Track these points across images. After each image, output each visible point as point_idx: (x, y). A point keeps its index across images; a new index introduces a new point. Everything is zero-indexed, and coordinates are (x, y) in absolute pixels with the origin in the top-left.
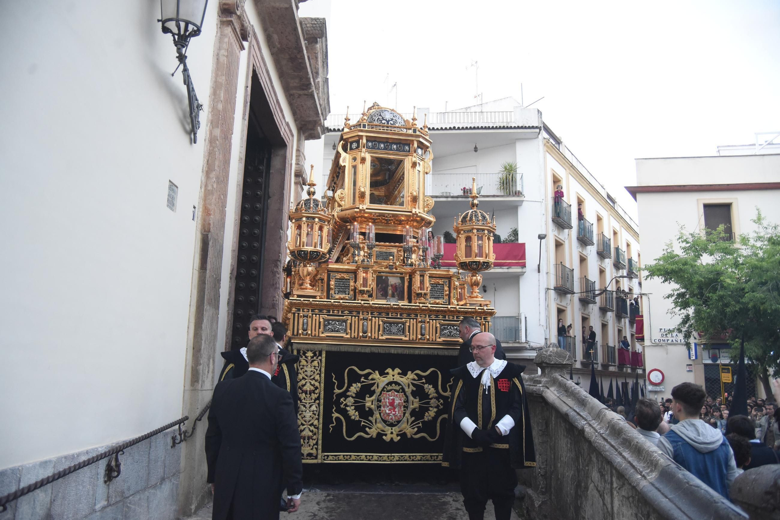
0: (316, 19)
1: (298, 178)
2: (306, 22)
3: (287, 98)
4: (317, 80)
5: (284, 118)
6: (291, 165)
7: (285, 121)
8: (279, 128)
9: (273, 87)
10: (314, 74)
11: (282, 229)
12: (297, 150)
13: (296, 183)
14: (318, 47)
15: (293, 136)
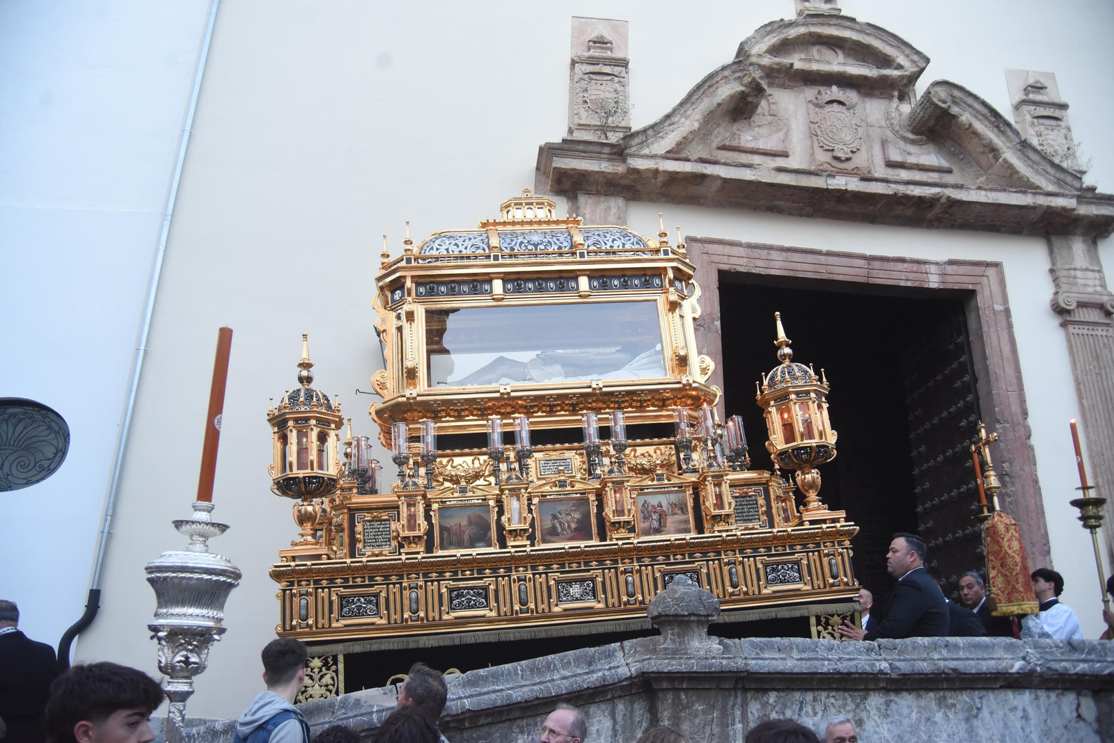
1: (1066, 315)
3: (938, 228)
4: (1001, 160)
5: (925, 263)
6: (1007, 312)
7: (937, 264)
8: (909, 284)
9: (829, 254)
10: (991, 155)
11: (998, 422)
12: (1052, 271)
13: (1064, 325)
14: (965, 117)
15: (997, 265)
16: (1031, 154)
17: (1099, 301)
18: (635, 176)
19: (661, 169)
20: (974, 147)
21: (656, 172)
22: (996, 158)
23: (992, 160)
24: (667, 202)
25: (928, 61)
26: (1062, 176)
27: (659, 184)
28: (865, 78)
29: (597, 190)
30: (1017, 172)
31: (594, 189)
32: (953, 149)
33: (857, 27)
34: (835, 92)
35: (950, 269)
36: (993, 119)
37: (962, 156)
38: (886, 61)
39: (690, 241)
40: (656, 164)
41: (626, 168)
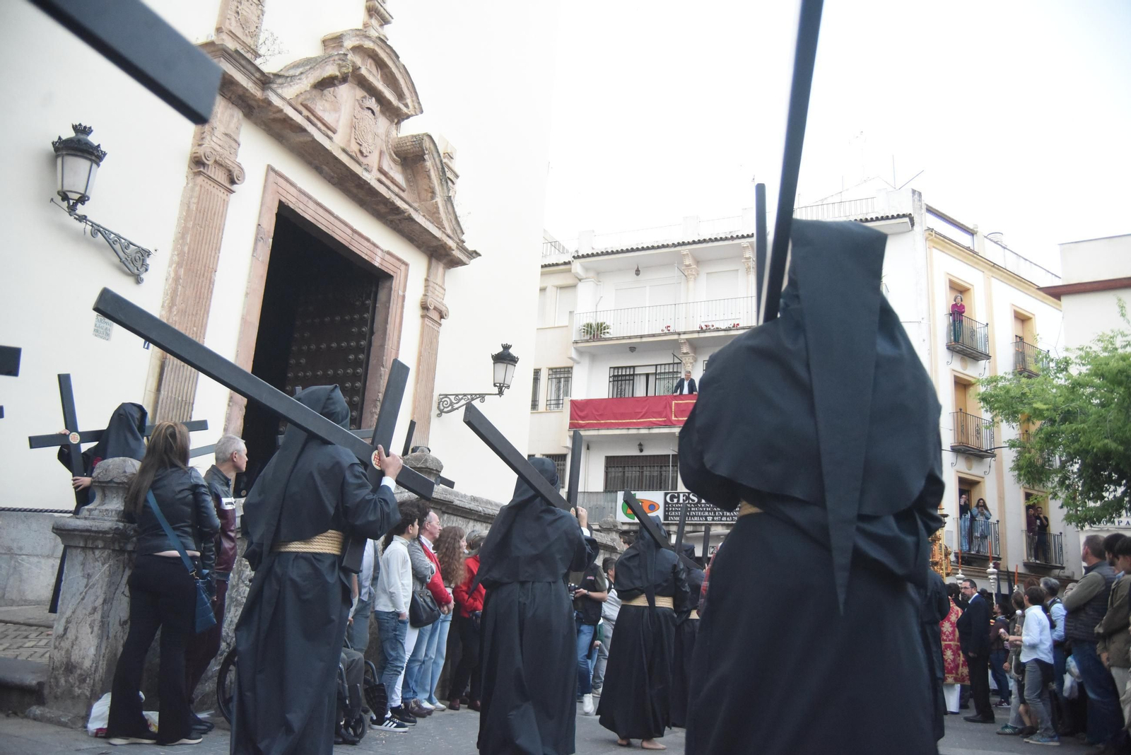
0: (415, 136)
1: (426, 311)
2: (407, 141)
3: (388, 226)
4: (434, 201)
5: (378, 247)
6: (404, 297)
7: (382, 250)
8: (366, 258)
9: (337, 218)
10: (430, 195)
11: (383, 366)
12: (427, 280)
13: (423, 317)
14: (429, 164)
15: (406, 265)
16: (449, 206)
17: (441, 309)
18: (265, 105)
19: (285, 111)
20: (423, 183)
21: (281, 111)
22: (432, 198)
23: (429, 198)
24: (264, 130)
25: (422, 112)
26: (457, 228)
27: (271, 117)
28: (390, 103)
29: (230, 97)
30: (439, 213)
31: (229, 95)
32: (409, 177)
33: (397, 63)
34: (372, 103)
35: (387, 257)
36: (441, 174)
37: (412, 184)
38: (401, 96)
39: (270, 169)
40: (283, 105)
41: (264, 97)
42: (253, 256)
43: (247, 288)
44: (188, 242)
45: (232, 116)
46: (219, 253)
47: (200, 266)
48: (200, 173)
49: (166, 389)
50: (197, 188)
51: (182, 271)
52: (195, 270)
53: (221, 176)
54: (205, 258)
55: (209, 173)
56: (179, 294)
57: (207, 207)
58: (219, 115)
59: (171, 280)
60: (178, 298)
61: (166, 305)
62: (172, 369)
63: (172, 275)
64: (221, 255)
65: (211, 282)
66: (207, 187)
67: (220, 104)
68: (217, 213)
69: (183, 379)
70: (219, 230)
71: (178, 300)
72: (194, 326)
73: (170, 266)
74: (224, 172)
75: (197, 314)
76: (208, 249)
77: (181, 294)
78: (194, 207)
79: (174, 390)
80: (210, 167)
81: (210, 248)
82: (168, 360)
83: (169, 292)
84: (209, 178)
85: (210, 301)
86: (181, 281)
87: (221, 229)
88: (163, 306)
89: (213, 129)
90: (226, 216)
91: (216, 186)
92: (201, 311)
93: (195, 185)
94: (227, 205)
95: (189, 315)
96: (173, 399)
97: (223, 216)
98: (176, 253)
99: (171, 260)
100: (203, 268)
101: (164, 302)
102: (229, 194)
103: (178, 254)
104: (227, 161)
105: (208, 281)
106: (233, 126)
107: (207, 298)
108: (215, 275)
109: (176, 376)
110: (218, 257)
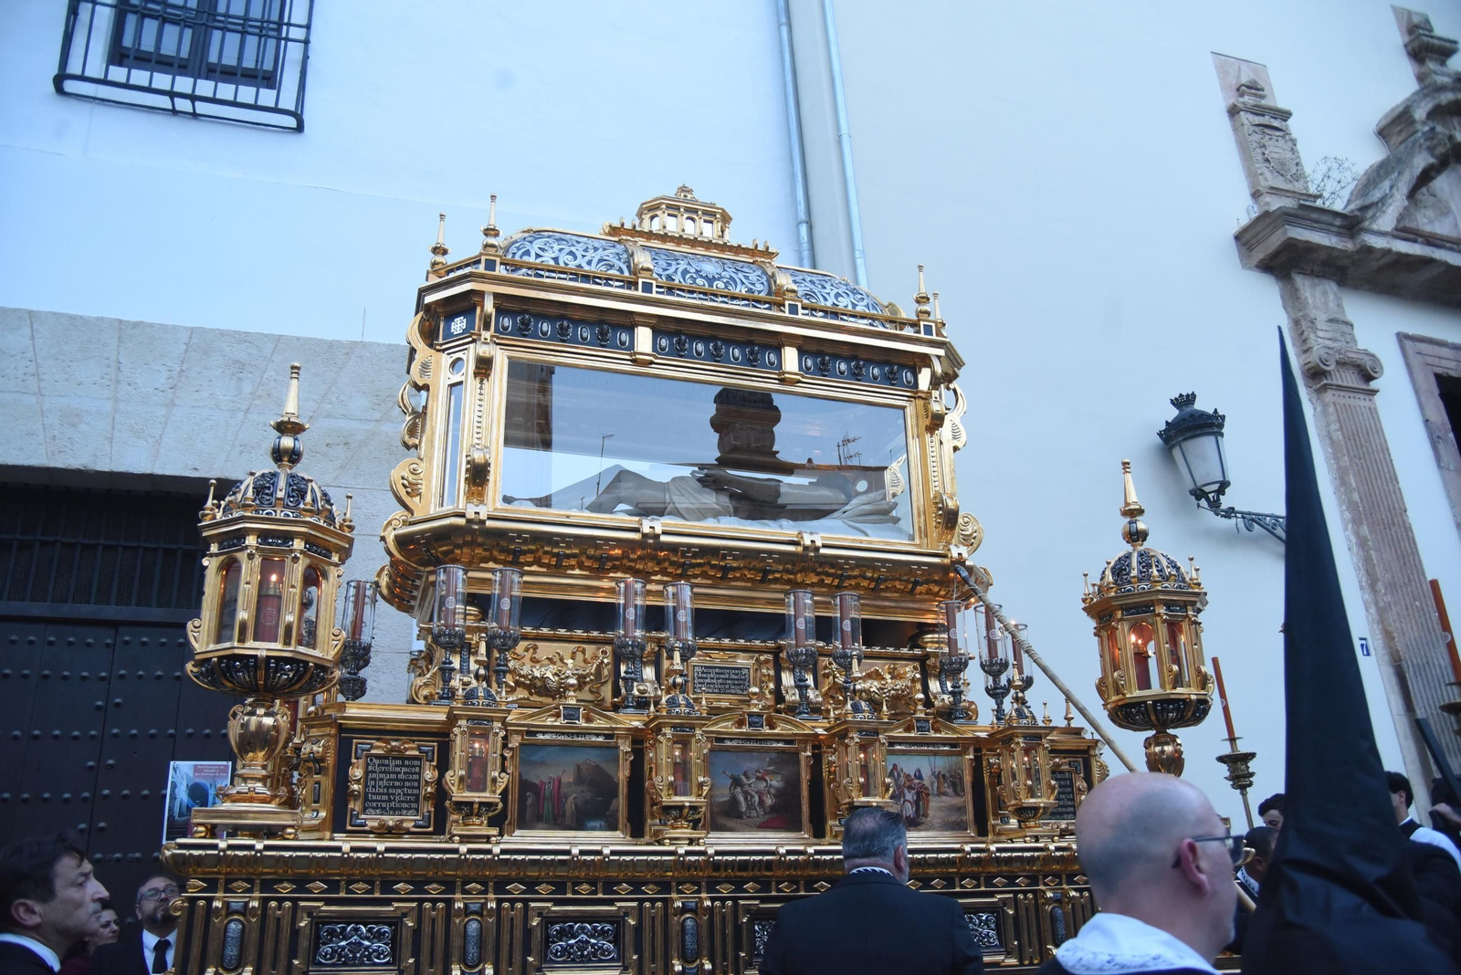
18: (1362, 256)
19: (1394, 249)
21: (1387, 251)
27: (1377, 268)
29: (1312, 271)
31: (1309, 269)
39: (1402, 338)
40: (1388, 243)
41: (1358, 246)
42: (1439, 467)
43: (1455, 516)
44: (1354, 485)
45: (1325, 293)
46: (1398, 483)
47: (1383, 513)
48: (1325, 388)
49: (1421, 705)
50: (1331, 409)
51: (1365, 530)
52: (1380, 521)
53: (1350, 379)
54: (1384, 499)
55: (1335, 382)
56: (1375, 562)
57: (1354, 427)
58: (1310, 301)
59: (1355, 547)
60: (1377, 569)
61: (1364, 584)
62: (1415, 673)
63: (1354, 539)
64: (1401, 485)
65: (1407, 529)
66: (1343, 401)
67: (1304, 285)
68: (1369, 431)
69: (1437, 684)
70: (1383, 452)
71: (1379, 571)
72: (1415, 600)
73: (1346, 529)
74: (1351, 371)
75: (1410, 581)
76: (1382, 485)
77: (1378, 561)
78: (1338, 436)
79: (1431, 703)
80: (1332, 373)
81: (1384, 483)
82: (1404, 662)
83: (1360, 564)
84: (1339, 388)
85: (1419, 556)
86: (1370, 543)
87: (1385, 450)
88: (1362, 588)
89: (1312, 323)
90: (1382, 429)
91: (1352, 395)
92: (1412, 573)
93: (1325, 406)
94: (1377, 413)
95: (1401, 586)
96: (1435, 716)
97: (1379, 431)
98: (1344, 508)
99: (1343, 519)
100: (1388, 514)
101: (1360, 582)
102: (1371, 397)
103: (1348, 509)
104: (1350, 355)
105: (1403, 529)
106: (1332, 305)
107: (1413, 553)
108: (1406, 515)
109: (1426, 682)
110: (1399, 489)
